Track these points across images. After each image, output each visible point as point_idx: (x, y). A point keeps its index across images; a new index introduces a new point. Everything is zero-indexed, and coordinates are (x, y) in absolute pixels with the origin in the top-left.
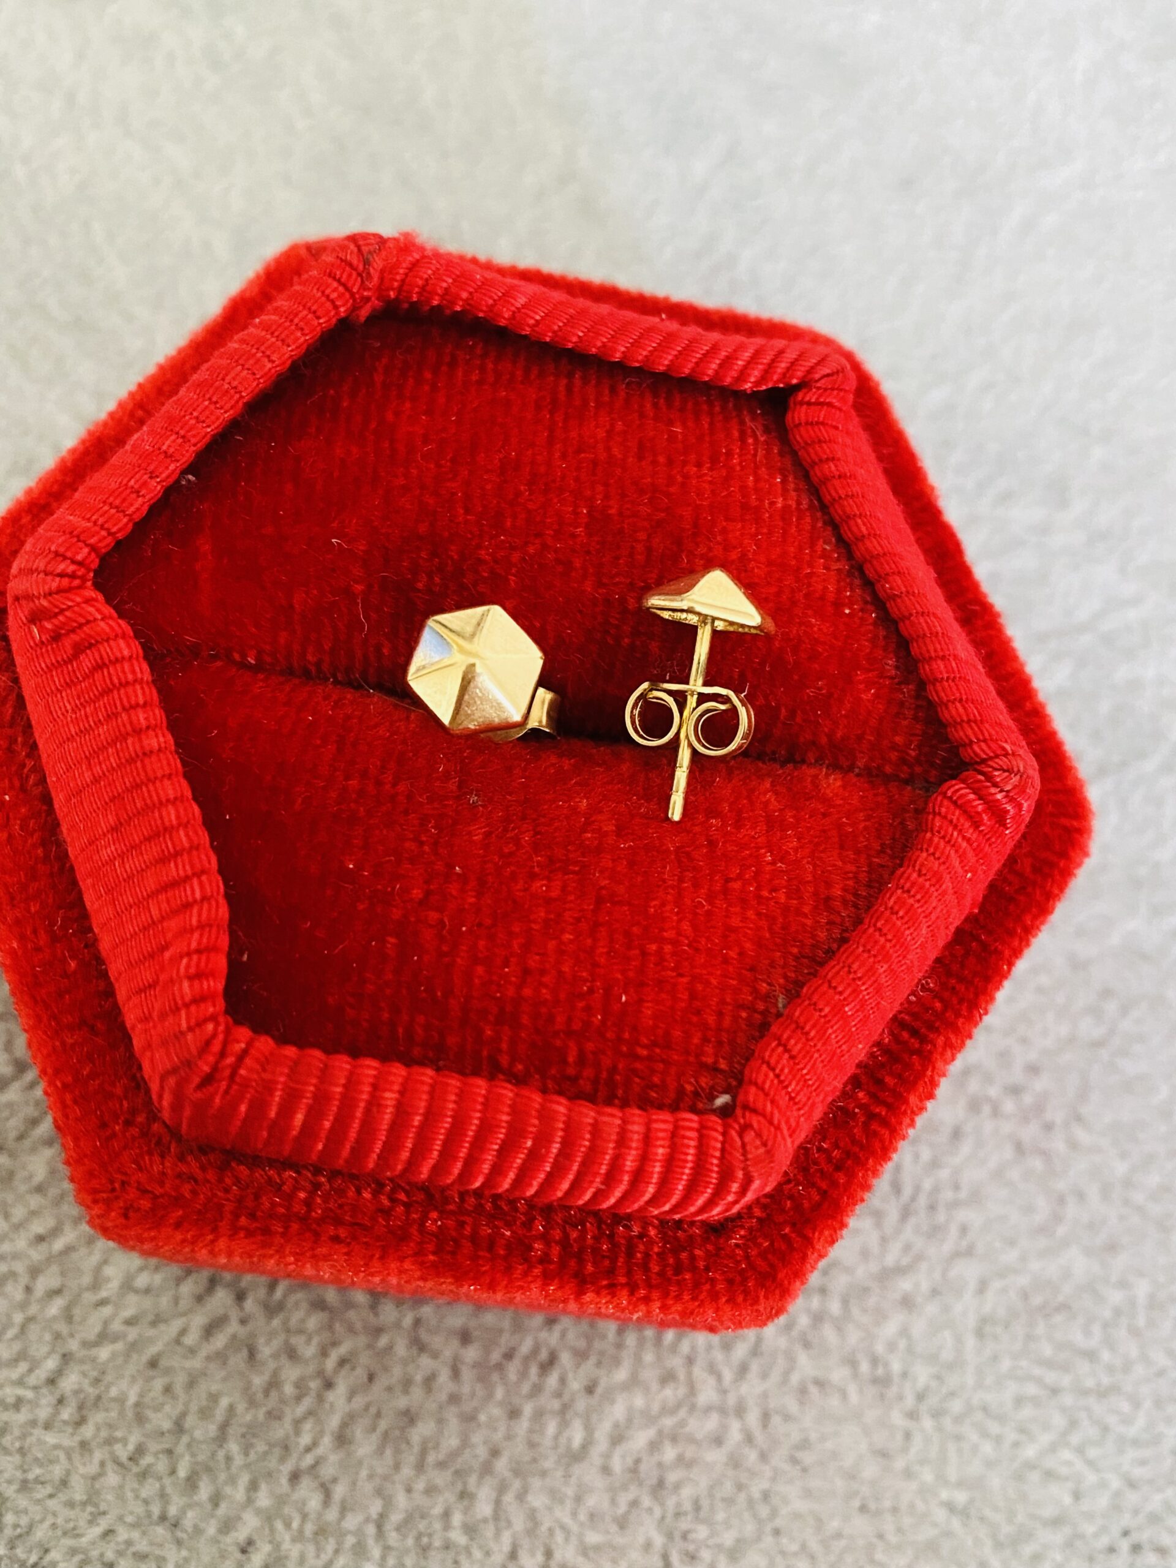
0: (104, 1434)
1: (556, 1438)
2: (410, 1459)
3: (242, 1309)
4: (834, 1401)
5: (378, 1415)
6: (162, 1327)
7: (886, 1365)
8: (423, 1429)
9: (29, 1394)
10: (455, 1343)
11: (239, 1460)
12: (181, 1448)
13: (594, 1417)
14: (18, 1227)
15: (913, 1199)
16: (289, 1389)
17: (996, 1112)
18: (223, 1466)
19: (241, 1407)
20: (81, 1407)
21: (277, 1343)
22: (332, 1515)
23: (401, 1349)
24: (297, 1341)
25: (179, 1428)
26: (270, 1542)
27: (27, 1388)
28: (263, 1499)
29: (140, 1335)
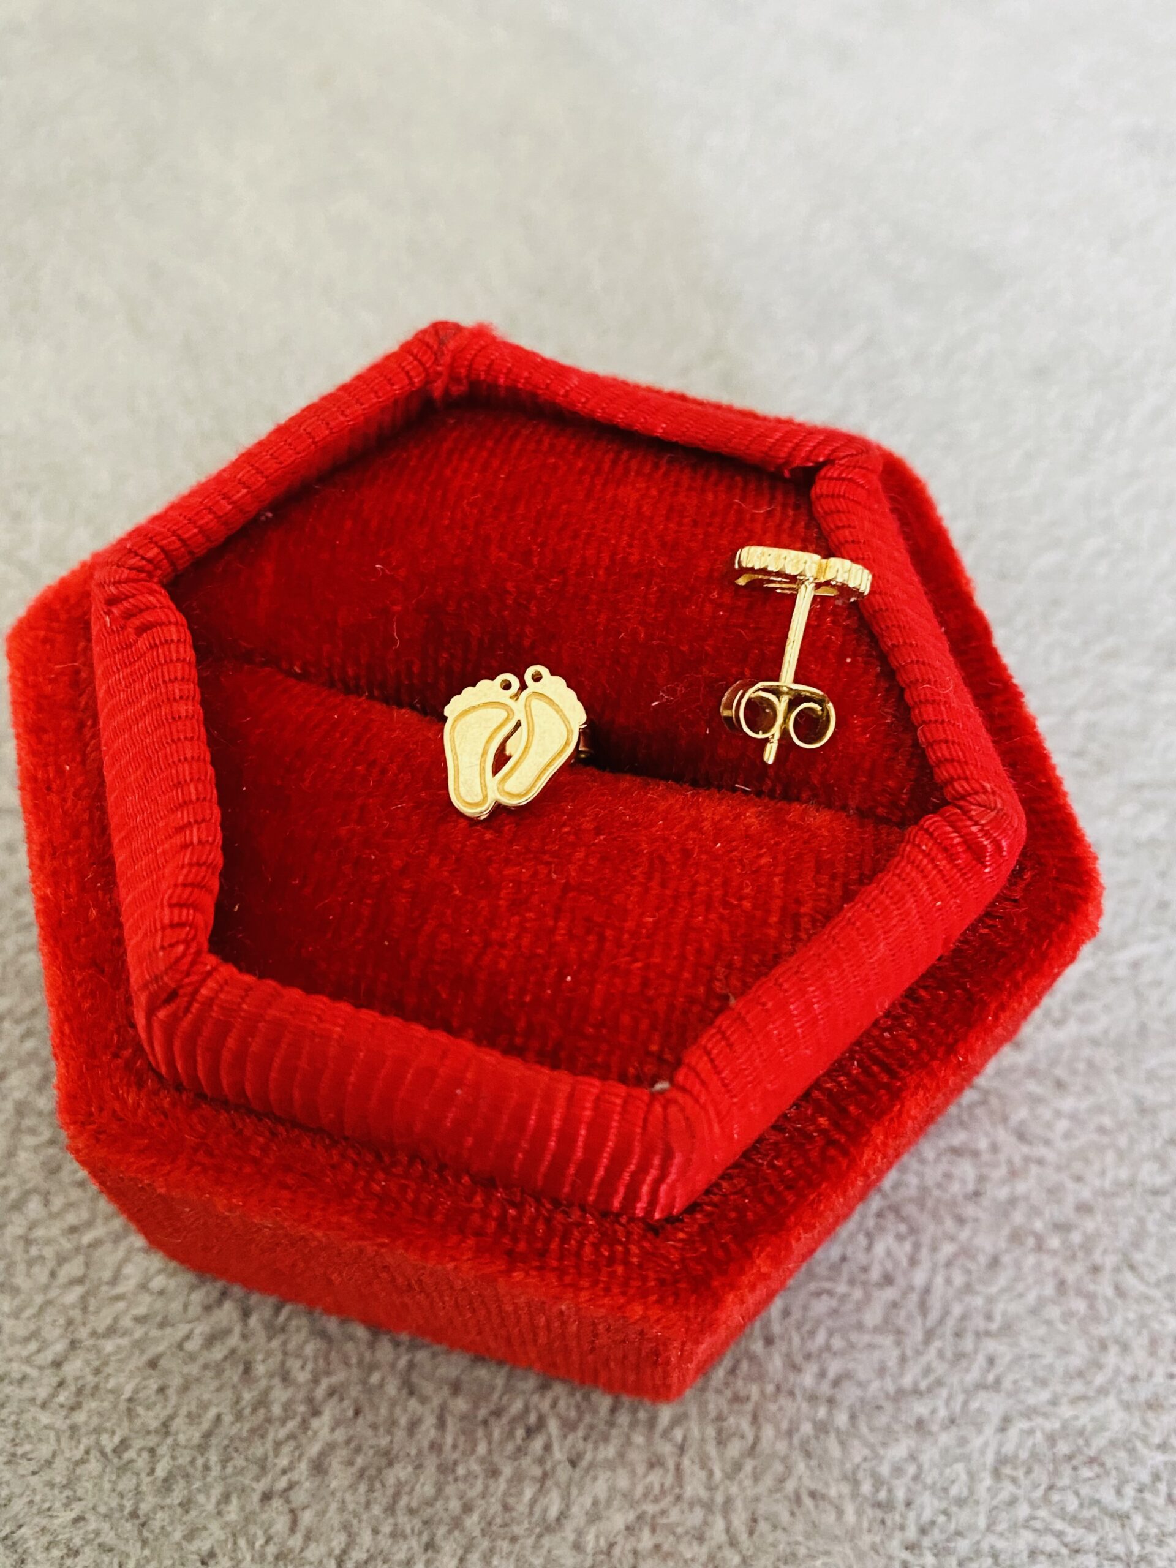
0: (95, 1421)
1: (533, 1502)
2: (381, 1499)
3: (246, 1324)
4: (830, 1517)
5: (358, 1450)
6: (168, 1330)
7: (890, 1491)
8: (401, 1472)
9: (33, 1373)
10: (446, 1391)
11: (216, 1471)
12: (163, 1450)
13: (574, 1491)
14: (53, 1216)
15: (941, 1321)
16: (277, 1410)
17: (1039, 1247)
18: (198, 1474)
19: (228, 1419)
20: (79, 1392)
21: (274, 1362)
22: (296, 1541)
23: (392, 1388)
24: (294, 1364)
25: (165, 1428)
26: (232, 1559)
27: (32, 1366)
28: (233, 1512)
29: (146, 1334)
